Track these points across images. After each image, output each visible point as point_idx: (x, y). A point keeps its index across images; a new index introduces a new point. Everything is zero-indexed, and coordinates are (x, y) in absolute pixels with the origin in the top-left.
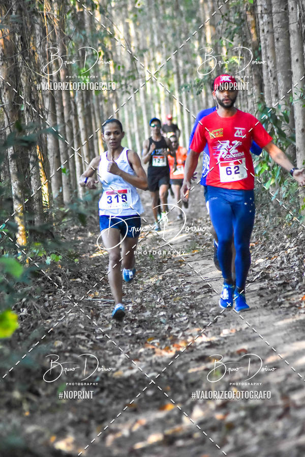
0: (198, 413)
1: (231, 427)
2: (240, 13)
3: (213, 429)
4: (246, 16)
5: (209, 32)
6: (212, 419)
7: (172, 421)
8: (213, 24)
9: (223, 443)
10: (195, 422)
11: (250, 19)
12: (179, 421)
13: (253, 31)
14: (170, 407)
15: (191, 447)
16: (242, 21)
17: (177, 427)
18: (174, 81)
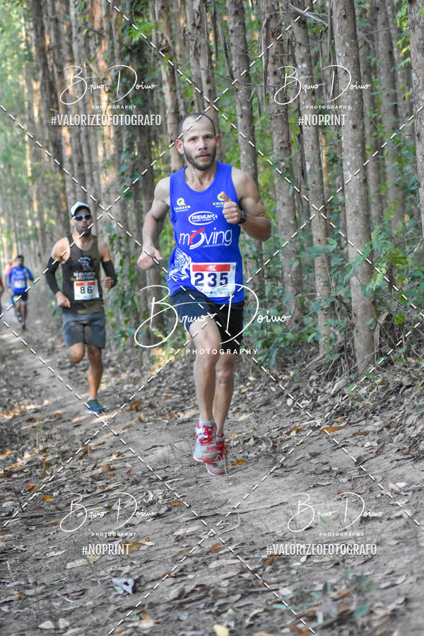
0: (27, 456)
1: (49, 465)
2: (55, 192)
3: (37, 467)
4: (59, 194)
5: (35, 205)
6: (37, 459)
7: (10, 461)
8: (38, 199)
9: (45, 475)
10: (25, 462)
11: (62, 196)
12: (15, 462)
13: (64, 204)
14: (9, 452)
15: (23, 478)
16: (57, 197)
17: (14, 466)
18: (13, 236)
